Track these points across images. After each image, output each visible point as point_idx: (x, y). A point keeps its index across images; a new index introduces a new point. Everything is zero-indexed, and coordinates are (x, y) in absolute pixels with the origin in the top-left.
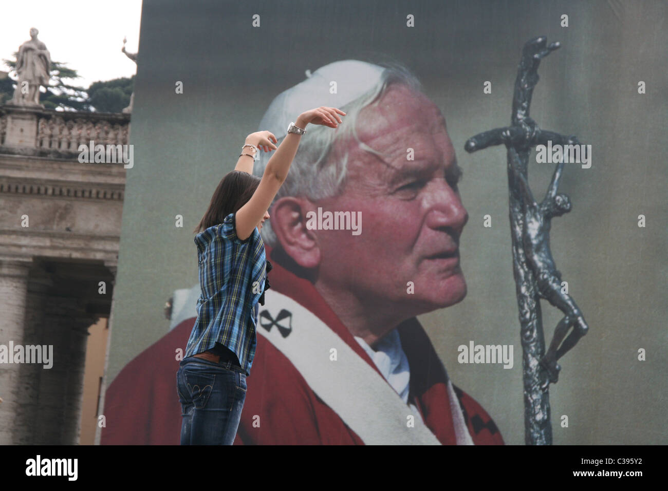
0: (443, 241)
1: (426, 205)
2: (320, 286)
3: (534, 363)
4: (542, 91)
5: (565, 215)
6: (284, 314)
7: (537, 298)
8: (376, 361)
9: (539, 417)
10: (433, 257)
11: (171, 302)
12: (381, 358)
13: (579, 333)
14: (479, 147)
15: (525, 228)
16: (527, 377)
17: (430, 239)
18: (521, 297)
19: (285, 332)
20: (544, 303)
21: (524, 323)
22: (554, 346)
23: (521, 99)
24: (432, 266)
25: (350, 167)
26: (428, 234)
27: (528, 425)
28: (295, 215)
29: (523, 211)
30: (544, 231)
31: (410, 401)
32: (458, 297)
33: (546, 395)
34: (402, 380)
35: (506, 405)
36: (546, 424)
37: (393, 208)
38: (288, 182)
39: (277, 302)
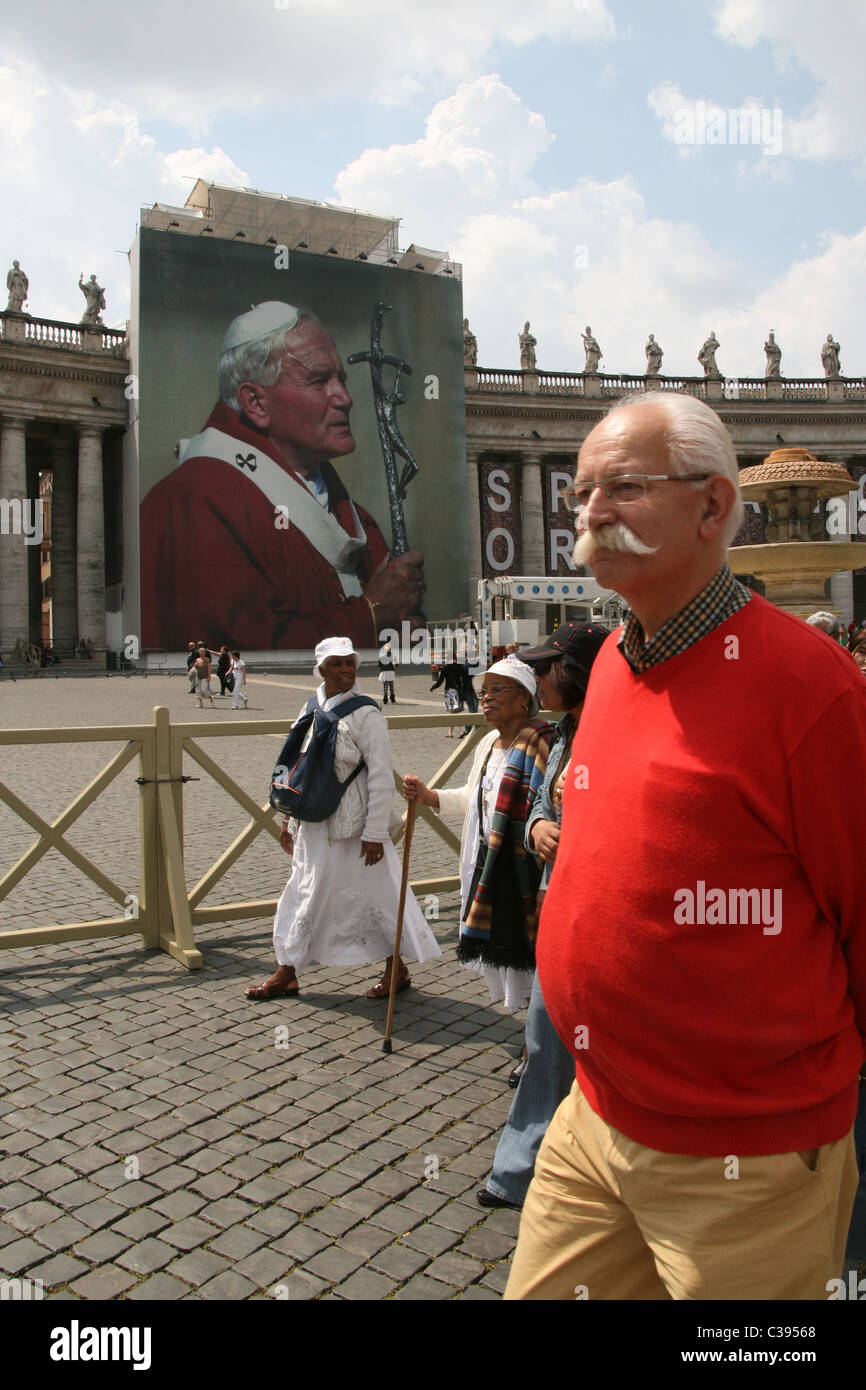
0: (339, 415)
1: (329, 393)
2: (271, 440)
3: (393, 488)
4: (385, 333)
5: (403, 405)
6: (251, 457)
7: (392, 451)
8: (308, 487)
9: (398, 518)
10: (335, 425)
11: (178, 447)
12: (310, 484)
13: (414, 471)
14: (356, 362)
15: (383, 411)
16: (391, 496)
17: (333, 414)
18: (384, 450)
19: (253, 468)
20: (396, 454)
21: (387, 465)
22: (403, 477)
23: (375, 336)
24: (336, 430)
25: (283, 367)
26: (332, 411)
27: (393, 524)
28: (253, 395)
29: (382, 401)
30: (393, 412)
31: (329, 511)
32: (351, 449)
33: (401, 506)
34: (324, 498)
35: (381, 512)
36: (402, 522)
37: (310, 394)
38: (246, 373)
39: (246, 449)
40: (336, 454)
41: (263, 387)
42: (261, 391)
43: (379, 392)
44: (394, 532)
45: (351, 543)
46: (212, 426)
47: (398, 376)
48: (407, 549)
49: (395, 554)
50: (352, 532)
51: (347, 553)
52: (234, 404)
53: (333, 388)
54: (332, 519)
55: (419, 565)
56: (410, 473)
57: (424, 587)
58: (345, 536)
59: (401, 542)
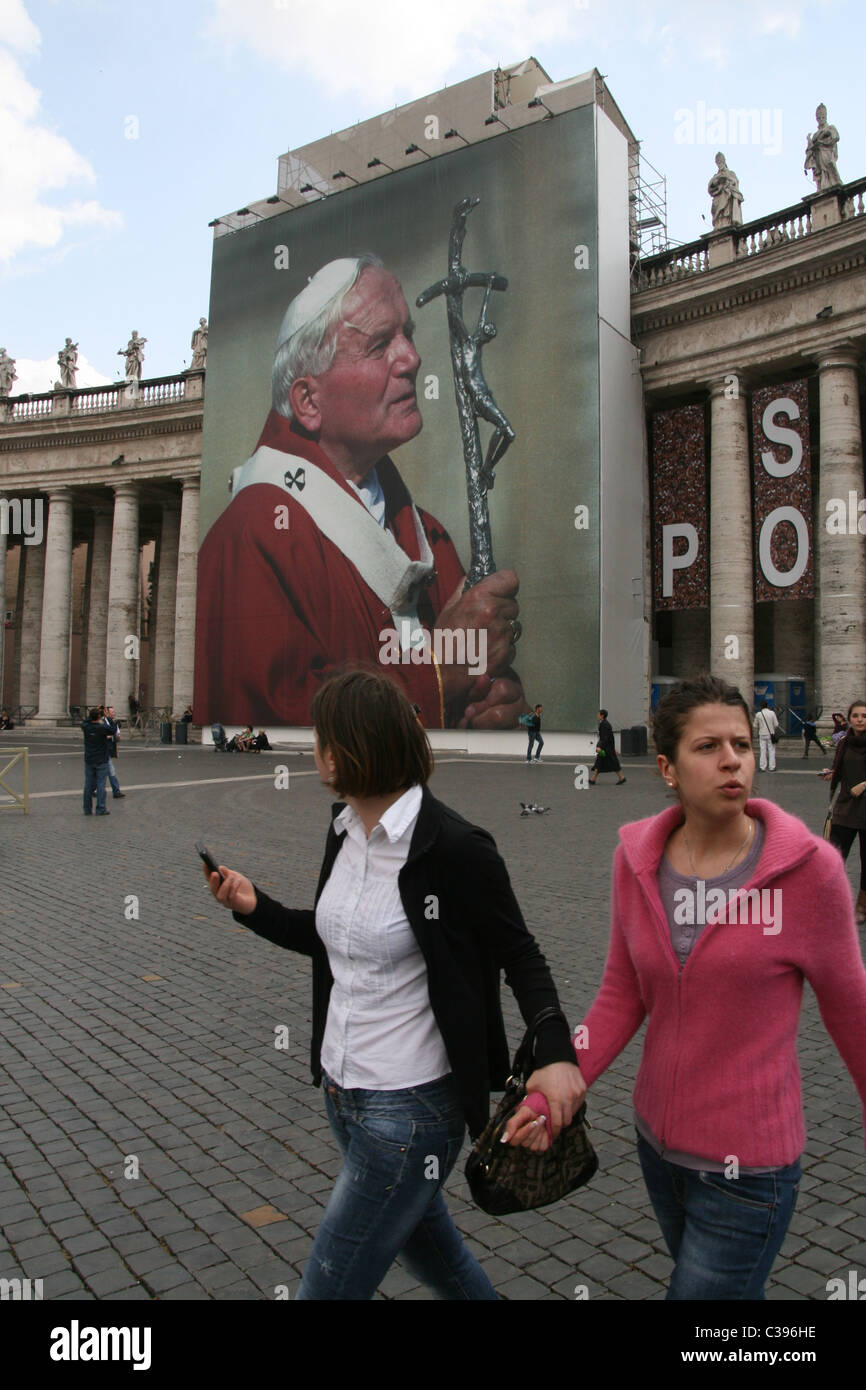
0: (402, 385)
1: (391, 359)
2: (323, 445)
3: (475, 474)
4: (469, 243)
5: (493, 341)
6: (300, 472)
7: (475, 417)
8: (361, 497)
9: (481, 522)
10: (397, 401)
11: (232, 479)
12: (365, 494)
13: (508, 440)
14: (426, 301)
15: (463, 359)
16: (470, 488)
18: (463, 419)
19: (301, 486)
20: (480, 420)
21: (466, 441)
22: (489, 456)
23: (455, 251)
24: (398, 409)
25: (338, 344)
26: (394, 381)
27: (473, 530)
28: (305, 391)
29: (461, 345)
30: (477, 358)
31: (386, 526)
32: (416, 430)
33: (485, 500)
34: (379, 509)
35: (455, 519)
36: (486, 527)
37: (368, 368)
38: (300, 365)
39: (294, 462)
40: (396, 442)
41: (315, 377)
42: (314, 383)
43: (457, 332)
44: (474, 543)
45: (413, 569)
46: (262, 445)
47: (486, 299)
48: (492, 569)
49: (474, 579)
50: (414, 553)
51: (406, 585)
52: (286, 410)
53: (398, 347)
54: (388, 537)
55: (511, 593)
56: (502, 444)
57: (518, 629)
58: (404, 560)
59: (484, 559)
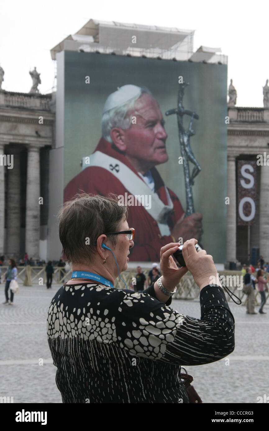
0: (161, 143)
1: (156, 132)
2: (127, 157)
3: (188, 180)
4: (185, 98)
5: (194, 136)
6: (117, 165)
7: (188, 160)
8: (144, 180)
9: (190, 196)
10: (159, 148)
11: (82, 161)
12: (146, 179)
13: (199, 171)
14: (170, 114)
15: (183, 140)
16: (186, 184)
17: (158, 142)
19: (117, 171)
20: (190, 162)
22: (193, 174)
23: (180, 100)
24: (159, 151)
27: (187, 198)
28: (118, 134)
29: (182, 134)
30: (188, 140)
31: (155, 192)
32: (166, 160)
33: (191, 189)
34: (152, 185)
35: (181, 193)
36: (191, 198)
37: (146, 132)
38: (115, 123)
39: (114, 161)
40: (158, 163)
41: (123, 130)
42: (122, 132)
43: (181, 130)
44: (187, 203)
45: (165, 208)
46: (98, 150)
47: (191, 121)
48: (194, 211)
49: (188, 214)
50: (166, 203)
51: (163, 213)
52: (109, 139)
53: (158, 128)
54: (156, 196)
55: (200, 220)
56: (197, 172)
57: (202, 232)
58: (161, 205)
59: (191, 208)
